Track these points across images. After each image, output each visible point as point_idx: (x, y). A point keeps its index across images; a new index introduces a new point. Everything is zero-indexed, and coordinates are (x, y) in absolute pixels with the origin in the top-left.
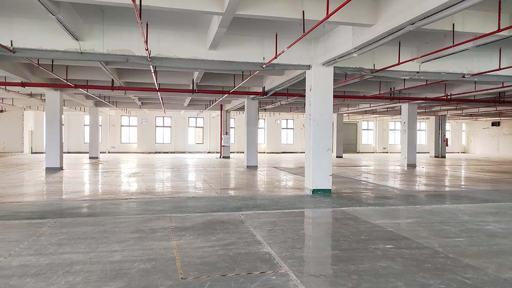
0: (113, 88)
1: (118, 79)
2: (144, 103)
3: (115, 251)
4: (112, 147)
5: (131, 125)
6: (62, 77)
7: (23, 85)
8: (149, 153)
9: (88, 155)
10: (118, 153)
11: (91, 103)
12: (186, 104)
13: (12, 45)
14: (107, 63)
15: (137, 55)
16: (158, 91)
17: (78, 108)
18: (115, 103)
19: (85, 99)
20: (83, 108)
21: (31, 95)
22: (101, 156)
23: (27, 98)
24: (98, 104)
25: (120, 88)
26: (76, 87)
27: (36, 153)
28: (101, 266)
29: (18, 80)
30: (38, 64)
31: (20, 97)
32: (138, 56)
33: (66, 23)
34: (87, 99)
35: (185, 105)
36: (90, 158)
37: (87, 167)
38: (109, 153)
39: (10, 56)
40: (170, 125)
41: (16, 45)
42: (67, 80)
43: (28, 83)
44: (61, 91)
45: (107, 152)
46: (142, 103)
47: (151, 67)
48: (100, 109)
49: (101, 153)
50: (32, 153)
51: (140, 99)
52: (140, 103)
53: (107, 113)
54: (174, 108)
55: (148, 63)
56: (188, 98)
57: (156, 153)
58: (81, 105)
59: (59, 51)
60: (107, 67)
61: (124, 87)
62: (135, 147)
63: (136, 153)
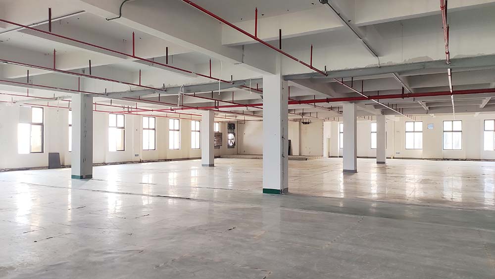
0: (403, 96)
1: (409, 87)
2: (432, 108)
3: (425, 256)
4: (397, 153)
5: (415, 130)
6: (358, 91)
7: (328, 100)
8: (437, 160)
9: (375, 160)
10: (402, 158)
11: (378, 111)
12: (482, 106)
13: (325, 70)
14: (400, 73)
15: (434, 60)
16: (451, 94)
17: (367, 117)
18: (402, 110)
19: (374, 108)
20: (370, 117)
21: (331, 108)
22: (387, 161)
23: (327, 111)
24: (385, 112)
25: (409, 95)
26: (370, 98)
27: (332, 157)
28: (414, 267)
29: (324, 97)
30: (342, 82)
31: (324, 111)
32: (436, 61)
33: (370, 44)
34: (375, 108)
35: (480, 107)
36: (378, 163)
37: (375, 170)
38: (394, 158)
39: (323, 79)
40: (461, 130)
41: (328, 70)
42: (362, 93)
43: (332, 99)
44: (355, 103)
45: (392, 158)
46: (429, 109)
47: (449, 70)
48: (387, 117)
49: (387, 158)
50: (329, 157)
51: (427, 104)
52: (427, 108)
53: (392, 119)
54: (466, 111)
55: (445, 66)
56: (487, 98)
57: (444, 159)
58: (369, 114)
59: (361, 69)
60: (400, 77)
61: (413, 94)
62: (420, 154)
63: (422, 159)
